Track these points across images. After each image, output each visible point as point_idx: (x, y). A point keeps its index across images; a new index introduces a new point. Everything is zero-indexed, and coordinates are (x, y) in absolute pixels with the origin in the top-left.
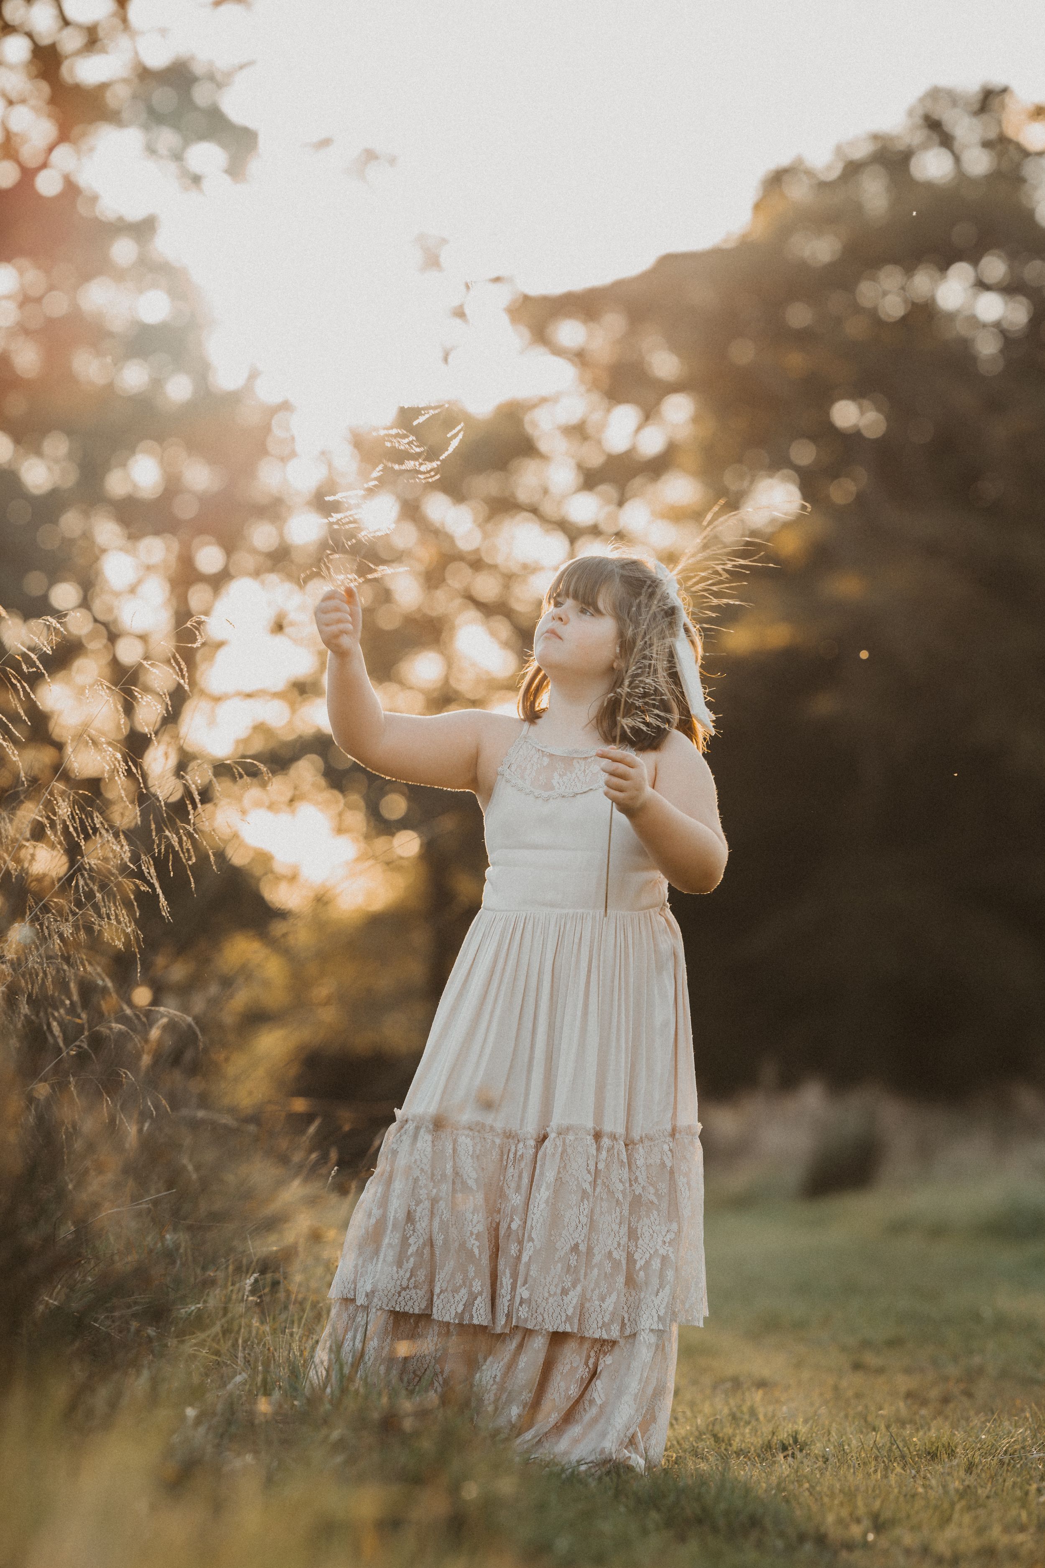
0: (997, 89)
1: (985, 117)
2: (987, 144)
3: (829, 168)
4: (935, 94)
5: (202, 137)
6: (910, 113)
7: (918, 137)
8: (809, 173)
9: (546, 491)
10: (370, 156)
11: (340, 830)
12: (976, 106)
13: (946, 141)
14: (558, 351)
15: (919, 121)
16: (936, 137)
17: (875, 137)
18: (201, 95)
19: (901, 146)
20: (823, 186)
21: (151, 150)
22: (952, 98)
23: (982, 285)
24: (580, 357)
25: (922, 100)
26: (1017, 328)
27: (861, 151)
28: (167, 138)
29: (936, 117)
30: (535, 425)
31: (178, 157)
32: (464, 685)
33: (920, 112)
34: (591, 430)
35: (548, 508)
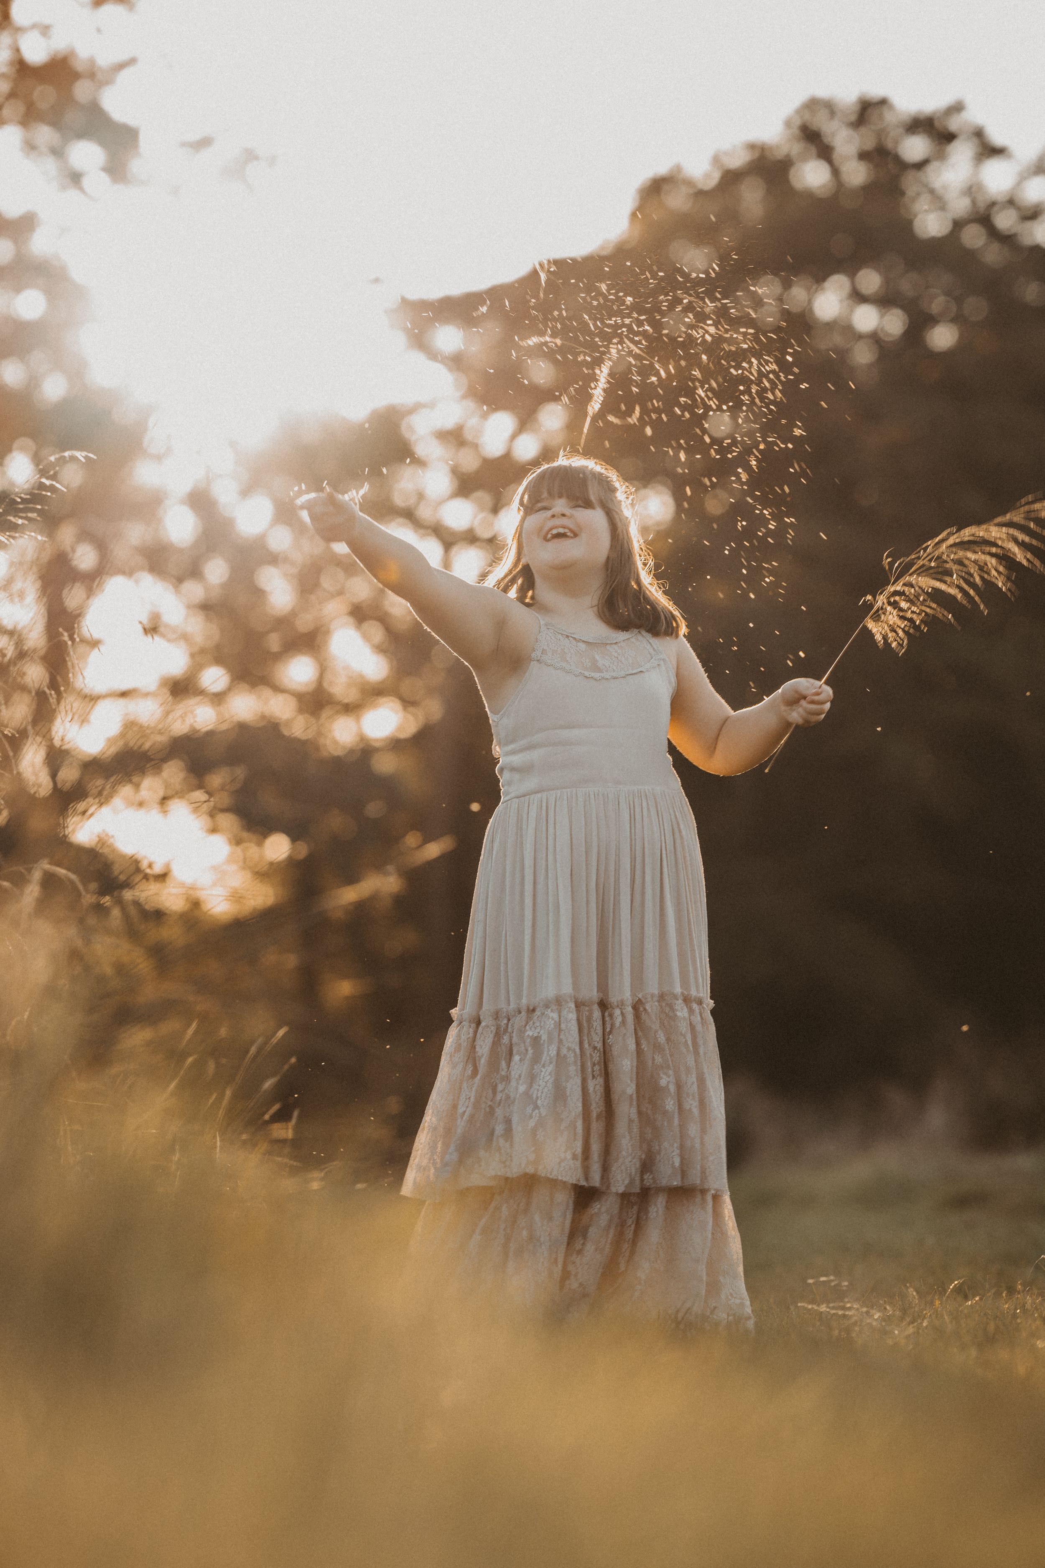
0: (875, 101)
1: (863, 130)
2: (863, 156)
3: (707, 176)
4: (813, 104)
5: (81, 135)
6: (788, 124)
7: (796, 148)
8: (689, 183)
9: (421, 496)
10: (251, 156)
11: (214, 830)
12: (853, 118)
13: (825, 152)
14: (433, 355)
15: (796, 131)
16: (813, 150)
17: (752, 147)
18: (82, 91)
19: (780, 154)
20: (700, 194)
21: (30, 147)
22: (829, 107)
23: (858, 297)
24: (456, 362)
25: (798, 111)
26: (891, 339)
27: (738, 160)
28: (45, 134)
29: (814, 128)
30: (410, 428)
31: (57, 152)
32: (339, 688)
33: (798, 122)
34: (468, 435)
35: (424, 513)
